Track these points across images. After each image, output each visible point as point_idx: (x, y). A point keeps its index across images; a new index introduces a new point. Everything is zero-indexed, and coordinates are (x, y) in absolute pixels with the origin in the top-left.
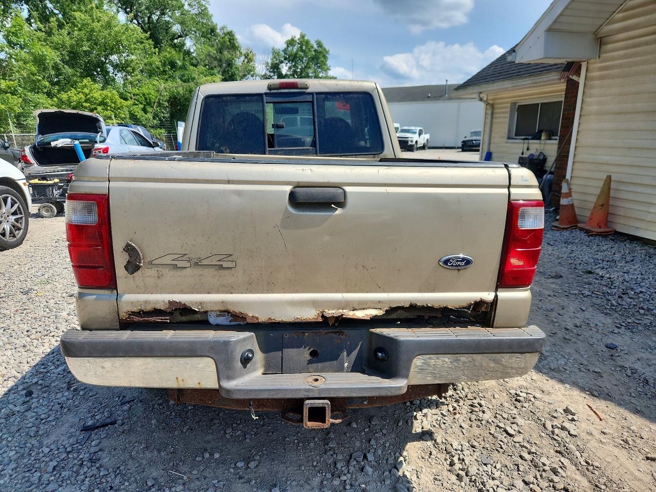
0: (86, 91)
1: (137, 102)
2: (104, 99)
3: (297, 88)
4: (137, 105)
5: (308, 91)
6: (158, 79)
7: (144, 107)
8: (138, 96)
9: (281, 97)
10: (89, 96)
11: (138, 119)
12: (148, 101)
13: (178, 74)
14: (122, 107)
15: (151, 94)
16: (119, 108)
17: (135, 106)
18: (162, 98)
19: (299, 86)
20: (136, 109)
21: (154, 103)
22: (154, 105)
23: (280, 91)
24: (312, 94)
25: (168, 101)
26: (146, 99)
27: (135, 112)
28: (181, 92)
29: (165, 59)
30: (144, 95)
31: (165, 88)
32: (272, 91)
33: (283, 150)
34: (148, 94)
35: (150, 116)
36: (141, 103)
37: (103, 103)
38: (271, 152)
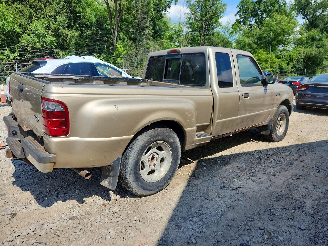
0: (259, 55)
1: (285, 60)
2: (267, 58)
3: (176, 52)
4: (285, 61)
5: (180, 53)
6: (302, 47)
7: (288, 62)
8: (287, 57)
9: (171, 56)
10: (260, 57)
11: (283, 68)
12: (291, 59)
13: (316, 43)
14: (275, 62)
15: (294, 55)
16: (273, 63)
17: (283, 62)
18: (300, 57)
19: (177, 51)
20: (283, 64)
21: (295, 60)
22: (294, 61)
23: (171, 54)
24: (181, 54)
25: (304, 59)
26: (291, 58)
27: (282, 65)
28: (313, 54)
29: (309, 36)
30: (290, 56)
31: (304, 52)
32: (169, 54)
33: (168, 80)
34: (292, 55)
35: (290, 67)
36: (287, 60)
37: (266, 61)
38: (165, 81)
